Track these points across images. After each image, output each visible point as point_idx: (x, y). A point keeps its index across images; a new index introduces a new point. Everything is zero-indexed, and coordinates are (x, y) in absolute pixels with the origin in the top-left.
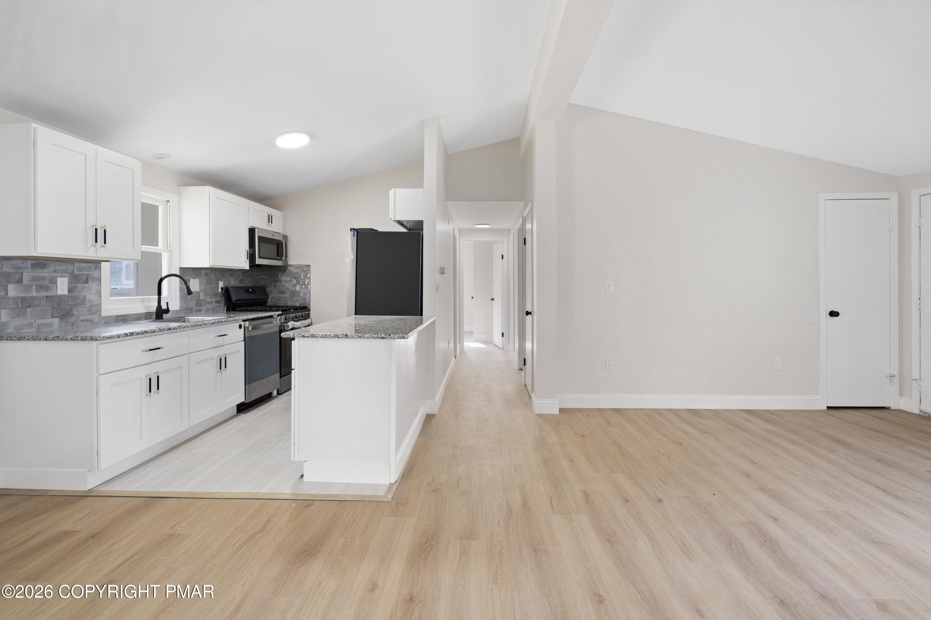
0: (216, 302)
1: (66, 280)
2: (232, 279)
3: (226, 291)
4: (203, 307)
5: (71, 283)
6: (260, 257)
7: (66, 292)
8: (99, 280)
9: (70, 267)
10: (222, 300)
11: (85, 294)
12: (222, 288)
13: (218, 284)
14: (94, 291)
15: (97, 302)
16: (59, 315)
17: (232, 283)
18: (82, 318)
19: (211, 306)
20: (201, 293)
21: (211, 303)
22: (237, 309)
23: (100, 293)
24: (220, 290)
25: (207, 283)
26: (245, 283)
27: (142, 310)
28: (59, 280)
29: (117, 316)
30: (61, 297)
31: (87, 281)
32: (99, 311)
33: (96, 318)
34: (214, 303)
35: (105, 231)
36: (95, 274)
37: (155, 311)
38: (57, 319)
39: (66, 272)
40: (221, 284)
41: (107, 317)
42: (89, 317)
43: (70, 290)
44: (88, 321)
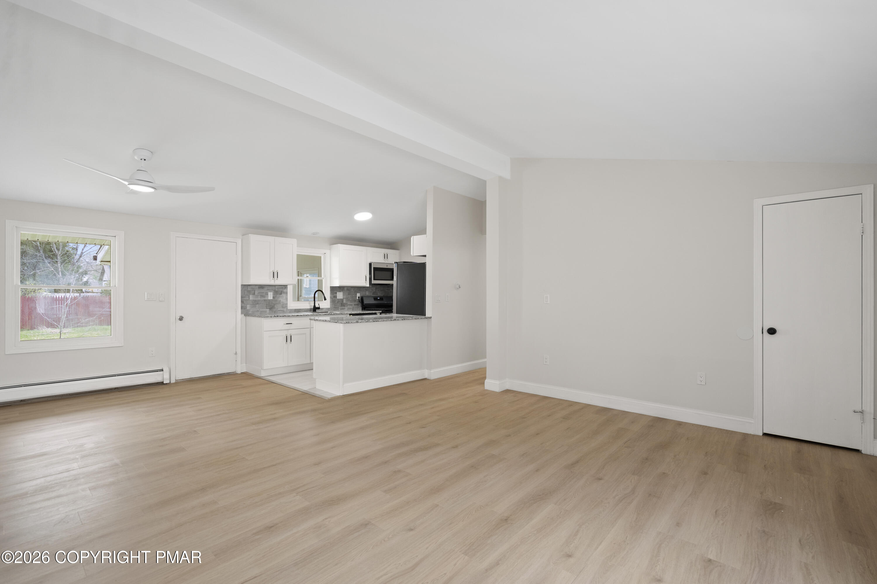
0: (355, 305)
1: (272, 293)
2: (367, 292)
3: (362, 300)
4: (346, 307)
5: (274, 295)
6: (374, 279)
7: (272, 298)
8: (287, 293)
9: (274, 288)
10: (360, 305)
11: (280, 299)
12: (359, 297)
13: (356, 295)
14: (284, 298)
15: (286, 303)
16: (269, 308)
17: (367, 294)
18: (279, 309)
19: (351, 307)
20: (344, 300)
21: (351, 305)
22: (366, 309)
23: (287, 299)
24: (357, 298)
25: (349, 294)
26: (377, 294)
27: (309, 307)
28: (269, 293)
29: (295, 309)
30: (269, 300)
31: (281, 294)
32: (287, 307)
33: (285, 309)
34: (353, 305)
35: (277, 273)
36: (285, 291)
37: (313, 308)
38: (268, 309)
39: (272, 290)
40: (358, 295)
41: (290, 309)
42: (282, 309)
43: (273, 297)
44: (281, 311)
